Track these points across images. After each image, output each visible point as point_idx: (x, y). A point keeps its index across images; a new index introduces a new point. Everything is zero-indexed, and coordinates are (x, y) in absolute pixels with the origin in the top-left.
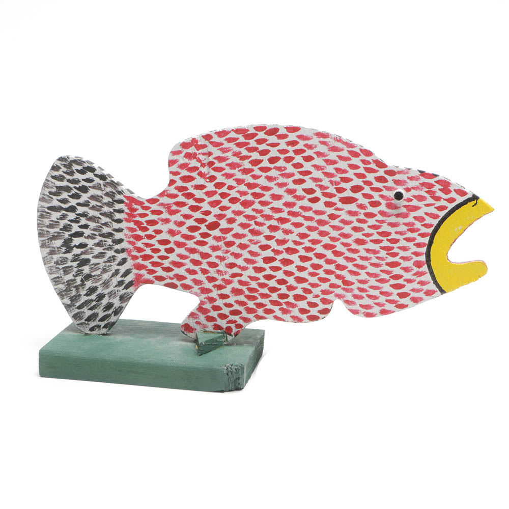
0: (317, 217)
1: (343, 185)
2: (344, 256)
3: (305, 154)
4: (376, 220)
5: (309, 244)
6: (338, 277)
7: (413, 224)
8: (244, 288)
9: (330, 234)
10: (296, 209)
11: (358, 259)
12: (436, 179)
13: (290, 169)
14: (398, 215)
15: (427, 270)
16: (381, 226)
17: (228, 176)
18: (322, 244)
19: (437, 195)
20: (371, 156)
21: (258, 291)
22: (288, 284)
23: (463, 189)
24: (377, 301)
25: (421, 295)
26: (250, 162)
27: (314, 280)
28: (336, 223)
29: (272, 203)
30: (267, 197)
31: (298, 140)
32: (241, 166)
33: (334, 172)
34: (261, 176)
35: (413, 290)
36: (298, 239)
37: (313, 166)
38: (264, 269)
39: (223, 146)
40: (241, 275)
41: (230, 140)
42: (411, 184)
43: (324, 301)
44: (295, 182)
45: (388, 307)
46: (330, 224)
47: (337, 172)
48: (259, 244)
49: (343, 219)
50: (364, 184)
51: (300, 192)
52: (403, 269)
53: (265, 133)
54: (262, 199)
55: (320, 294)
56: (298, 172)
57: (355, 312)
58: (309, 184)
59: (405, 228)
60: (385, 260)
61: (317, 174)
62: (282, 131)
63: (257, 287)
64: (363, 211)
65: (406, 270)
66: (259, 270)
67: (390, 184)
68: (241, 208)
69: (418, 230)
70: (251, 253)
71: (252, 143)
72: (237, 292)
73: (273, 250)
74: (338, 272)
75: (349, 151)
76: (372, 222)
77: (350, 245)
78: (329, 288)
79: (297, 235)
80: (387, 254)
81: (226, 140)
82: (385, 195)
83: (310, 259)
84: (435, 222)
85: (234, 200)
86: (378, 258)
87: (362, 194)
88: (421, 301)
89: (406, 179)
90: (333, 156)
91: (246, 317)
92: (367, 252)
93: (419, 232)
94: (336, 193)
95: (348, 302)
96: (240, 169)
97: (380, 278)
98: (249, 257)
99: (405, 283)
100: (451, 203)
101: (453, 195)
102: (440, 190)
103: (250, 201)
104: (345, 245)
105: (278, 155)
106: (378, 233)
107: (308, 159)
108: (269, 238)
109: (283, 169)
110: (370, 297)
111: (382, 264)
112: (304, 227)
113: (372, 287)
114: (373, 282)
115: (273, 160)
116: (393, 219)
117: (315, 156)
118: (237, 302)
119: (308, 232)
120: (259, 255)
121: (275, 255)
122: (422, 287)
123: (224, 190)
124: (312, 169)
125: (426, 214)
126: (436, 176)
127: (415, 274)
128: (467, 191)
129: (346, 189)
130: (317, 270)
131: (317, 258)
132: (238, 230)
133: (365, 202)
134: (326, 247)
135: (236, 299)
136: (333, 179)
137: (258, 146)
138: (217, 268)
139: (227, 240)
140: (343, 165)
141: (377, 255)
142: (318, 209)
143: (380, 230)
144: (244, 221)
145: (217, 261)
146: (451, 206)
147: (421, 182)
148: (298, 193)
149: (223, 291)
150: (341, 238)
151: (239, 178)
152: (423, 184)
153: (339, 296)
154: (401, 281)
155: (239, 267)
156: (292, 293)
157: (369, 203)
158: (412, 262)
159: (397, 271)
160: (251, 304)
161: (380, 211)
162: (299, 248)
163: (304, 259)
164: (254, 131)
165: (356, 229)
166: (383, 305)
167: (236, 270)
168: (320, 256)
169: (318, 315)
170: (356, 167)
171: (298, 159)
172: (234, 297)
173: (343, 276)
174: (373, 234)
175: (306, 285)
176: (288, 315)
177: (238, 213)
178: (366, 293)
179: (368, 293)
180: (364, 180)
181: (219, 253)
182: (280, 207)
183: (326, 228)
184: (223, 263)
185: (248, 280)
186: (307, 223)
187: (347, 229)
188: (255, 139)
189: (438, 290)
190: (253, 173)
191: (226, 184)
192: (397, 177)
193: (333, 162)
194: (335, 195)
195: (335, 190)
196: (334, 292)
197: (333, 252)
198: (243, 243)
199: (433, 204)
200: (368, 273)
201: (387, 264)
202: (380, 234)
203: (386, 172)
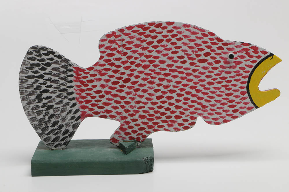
0: (186, 72)
1: (199, 53)
2: (202, 92)
3: (178, 37)
4: (218, 71)
5: (182, 87)
6: (199, 104)
7: (239, 71)
8: (146, 115)
9: (193, 80)
10: (174, 68)
11: (210, 93)
12: (250, 46)
13: (169, 46)
14: (230, 67)
15: (248, 96)
16: (222, 74)
17: (134, 52)
18: (189, 86)
19: (251, 54)
20: (214, 36)
21: (154, 115)
22: (171, 110)
23: (265, 50)
24: (221, 115)
25: (245, 110)
26: (146, 43)
27: (186, 107)
28: (196, 74)
29: (160, 65)
30: (157, 63)
31: (173, 29)
32: (141, 46)
33: (194, 46)
34: (154, 51)
35: (241, 108)
36: (175, 84)
37: (182, 43)
38: (157, 103)
39: (131, 35)
40: (144, 107)
41: (134, 32)
42: (237, 50)
43: (192, 118)
44: (173, 53)
45: (228, 118)
46: (193, 75)
47: (196, 46)
48: (154, 89)
49: (200, 72)
50: (211, 51)
51: (176, 58)
52: (234, 96)
53: (155, 27)
54: (155, 64)
55: (189, 114)
56: (174, 47)
57: (209, 123)
58: (181, 53)
59: (234, 74)
60: (224, 92)
61: (185, 48)
62: (164, 25)
63: (154, 113)
64: (211, 66)
65: (236, 97)
66: (154, 103)
67: (225, 50)
68: (143, 70)
69: (242, 74)
70: (149, 94)
71: (148, 32)
72: (142, 117)
73: (162, 92)
74: (199, 101)
75: (202, 34)
76: (216, 72)
77: (205, 86)
78: (194, 111)
79: (175, 82)
80: (225, 89)
81: (132, 31)
82: (223, 56)
83: (183, 95)
84: (251, 69)
85: (138, 65)
86: (220, 92)
87: (210, 57)
88: (245, 113)
89: (234, 47)
90: (193, 37)
91: (148, 131)
92: (215, 89)
93: (243, 76)
94: (196, 58)
95: (205, 118)
96: (141, 47)
97: (222, 102)
98: (149, 97)
99: (236, 104)
100: (259, 58)
101: (260, 54)
102: (252, 52)
103: (148, 65)
104: (202, 86)
105: (162, 38)
106: (220, 78)
107: (179, 39)
108: (159, 85)
109: (165, 46)
110: (217, 113)
111: (223, 95)
112: (179, 77)
113: (218, 108)
114: (218, 105)
115: (159, 41)
116: (228, 70)
117: (183, 38)
118: (142, 123)
119: (181, 80)
120: (154, 95)
121: (163, 94)
122: (245, 106)
123: (132, 60)
124: (182, 45)
125: (246, 65)
126: (250, 44)
127: (241, 99)
128: (268, 52)
129: (201, 55)
130: (187, 101)
131: (187, 94)
132: (141, 82)
133: (212, 61)
134: (192, 87)
135: (142, 121)
136: (194, 50)
137: (151, 34)
138: (130, 104)
139: (135, 88)
140: (199, 42)
141: (220, 90)
142: (186, 67)
143: (221, 76)
144: (145, 76)
145: (130, 100)
146: (259, 60)
147: (242, 48)
148: (174, 59)
149: (134, 117)
150: (200, 82)
151: (140, 52)
152: (243, 49)
153: (200, 115)
154: (234, 103)
155: (143, 103)
156: (173, 115)
157: (214, 61)
158: (239, 92)
159: (231, 98)
160: (150, 123)
161: (221, 65)
162: (176, 89)
163: (179, 95)
164: (148, 26)
165: (208, 77)
166: (225, 117)
167: (141, 105)
168: (188, 93)
169: (189, 126)
170: (206, 42)
171: (174, 40)
172: (141, 120)
173: (202, 103)
174: (217, 78)
175: (181, 110)
176: (172, 128)
177: (141, 72)
178: (215, 112)
179: (216, 111)
180: (211, 49)
181: (131, 96)
182: (165, 68)
183: (191, 77)
184: (133, 101)
185: (148, 110)
186: (180, 75)
187: (203, 77)
188: (149, 30)
189: (254, 106)
190: (148, 49)
191: (133, 57)
192: (229, 46)
193: (193, 41)
194: (195, 59)
195: (195, 56)
196: (197, 112)
197: (196, 90)
198: (144, 89)
199: (250, 60)
200: (215, 101)
201: (226, 95)
202: (221, 78)
203: (223, 44)
